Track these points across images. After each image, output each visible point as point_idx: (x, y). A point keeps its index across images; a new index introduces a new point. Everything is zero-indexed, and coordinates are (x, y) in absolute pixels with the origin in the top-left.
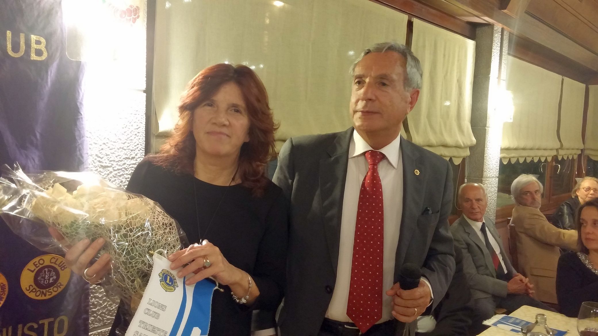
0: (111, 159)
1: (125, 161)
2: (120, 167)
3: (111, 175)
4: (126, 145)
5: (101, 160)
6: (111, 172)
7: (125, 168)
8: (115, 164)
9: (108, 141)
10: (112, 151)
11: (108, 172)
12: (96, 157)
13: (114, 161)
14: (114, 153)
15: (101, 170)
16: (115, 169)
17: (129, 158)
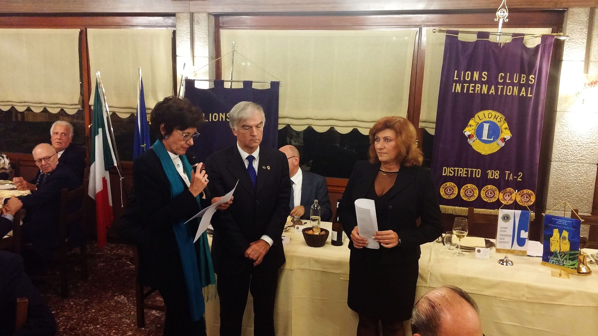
0: (583, 143)
1: (590, 144)
2: (587, 146)
3: (582, 149)
4: (591, 137)
5: (578, 143)
6: (582, 148)
7: (589, 147)
8: (584, 145)
9: (581, 135)
10: (583, 139)
11: (580, 148)
12: (575, 141)
13: (584, 144)
14: (584, 140)
15: (577, 147)
16: (584, 147)
17: (592, 143)
